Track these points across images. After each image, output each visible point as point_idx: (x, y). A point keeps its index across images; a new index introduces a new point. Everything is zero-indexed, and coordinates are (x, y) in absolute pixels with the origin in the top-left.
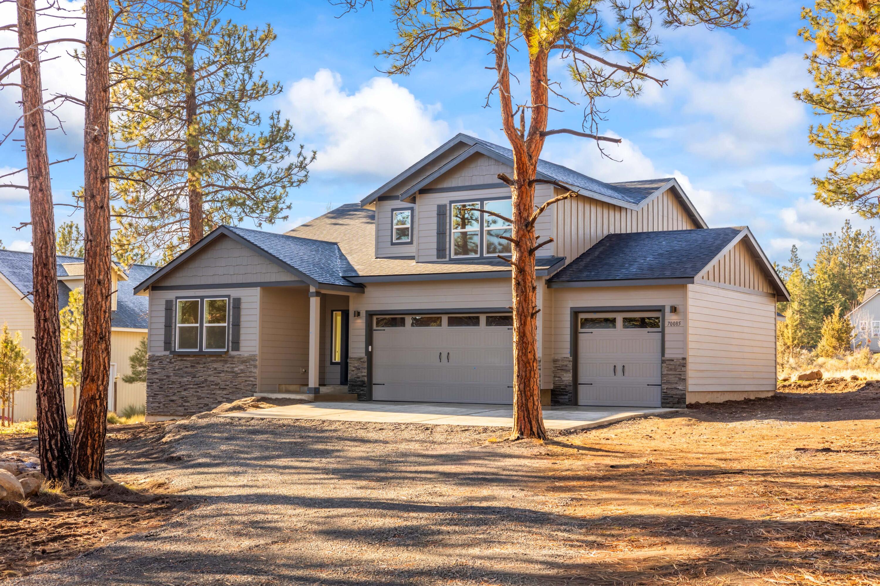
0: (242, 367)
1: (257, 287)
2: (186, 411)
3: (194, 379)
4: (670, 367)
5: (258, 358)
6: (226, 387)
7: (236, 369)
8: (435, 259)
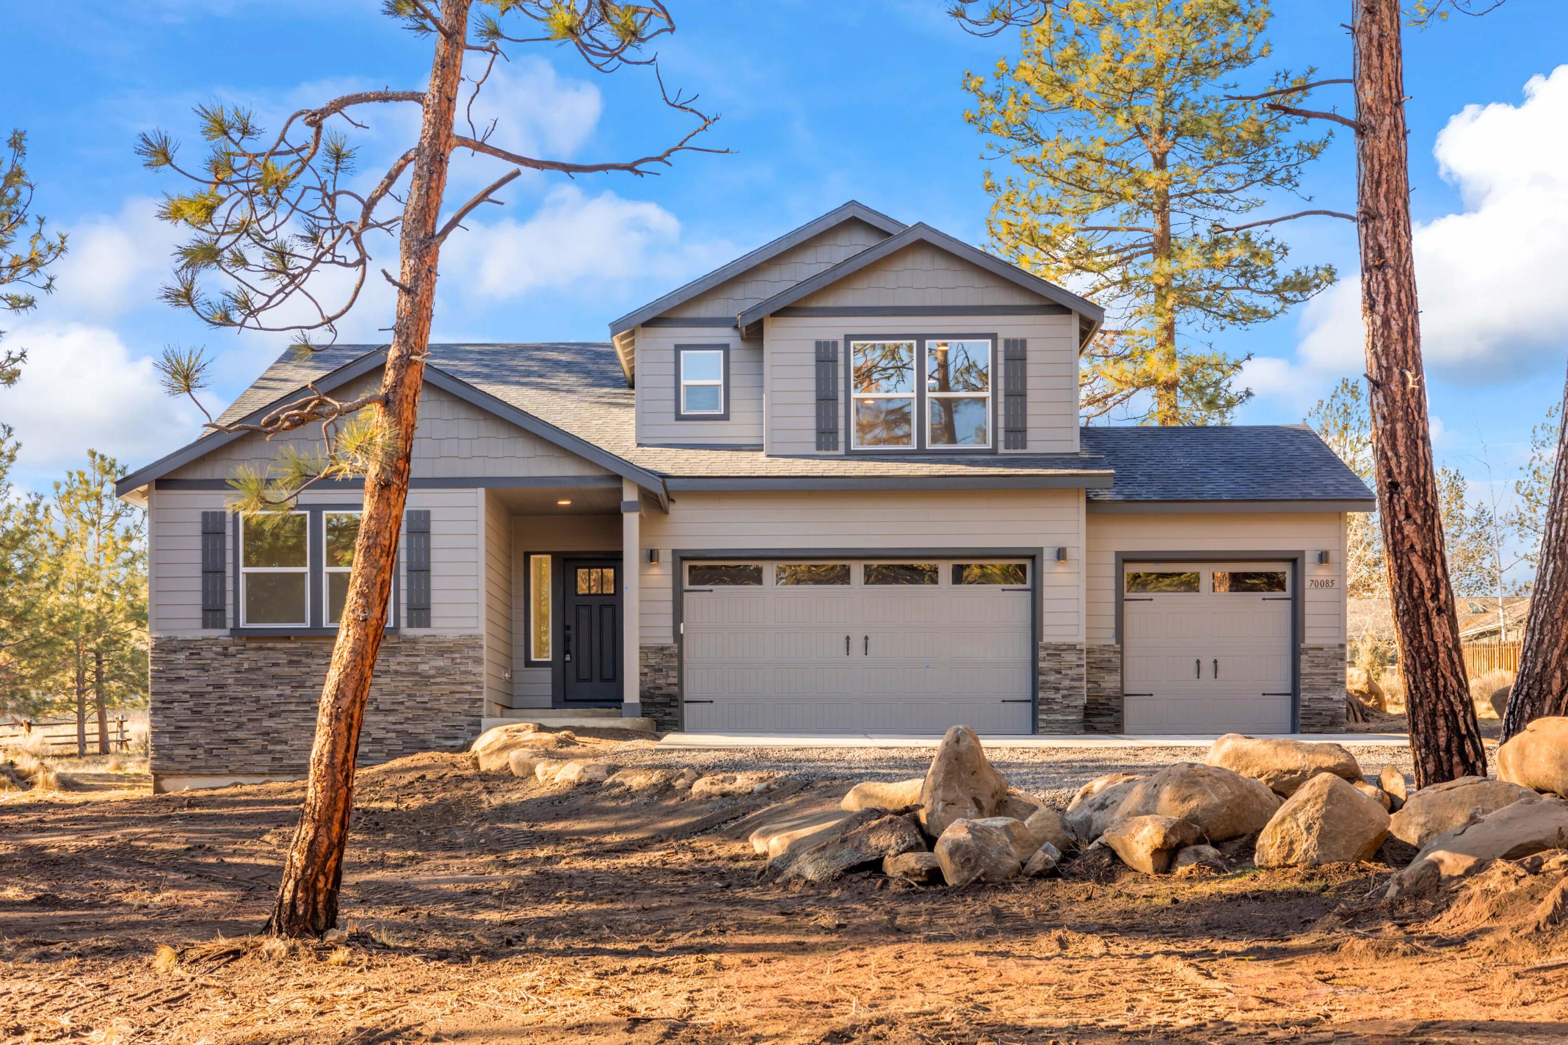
0: (440, 663)
1: (476, 486)
2: (277, 763)
3: (300, 691)
4: (1316, 660)
5: (484, 643)
6: (396, 707)
7: (422, 667)
8: (812, 449)
